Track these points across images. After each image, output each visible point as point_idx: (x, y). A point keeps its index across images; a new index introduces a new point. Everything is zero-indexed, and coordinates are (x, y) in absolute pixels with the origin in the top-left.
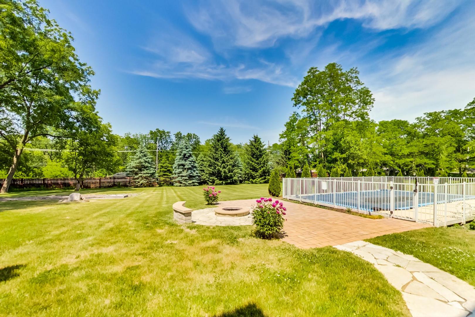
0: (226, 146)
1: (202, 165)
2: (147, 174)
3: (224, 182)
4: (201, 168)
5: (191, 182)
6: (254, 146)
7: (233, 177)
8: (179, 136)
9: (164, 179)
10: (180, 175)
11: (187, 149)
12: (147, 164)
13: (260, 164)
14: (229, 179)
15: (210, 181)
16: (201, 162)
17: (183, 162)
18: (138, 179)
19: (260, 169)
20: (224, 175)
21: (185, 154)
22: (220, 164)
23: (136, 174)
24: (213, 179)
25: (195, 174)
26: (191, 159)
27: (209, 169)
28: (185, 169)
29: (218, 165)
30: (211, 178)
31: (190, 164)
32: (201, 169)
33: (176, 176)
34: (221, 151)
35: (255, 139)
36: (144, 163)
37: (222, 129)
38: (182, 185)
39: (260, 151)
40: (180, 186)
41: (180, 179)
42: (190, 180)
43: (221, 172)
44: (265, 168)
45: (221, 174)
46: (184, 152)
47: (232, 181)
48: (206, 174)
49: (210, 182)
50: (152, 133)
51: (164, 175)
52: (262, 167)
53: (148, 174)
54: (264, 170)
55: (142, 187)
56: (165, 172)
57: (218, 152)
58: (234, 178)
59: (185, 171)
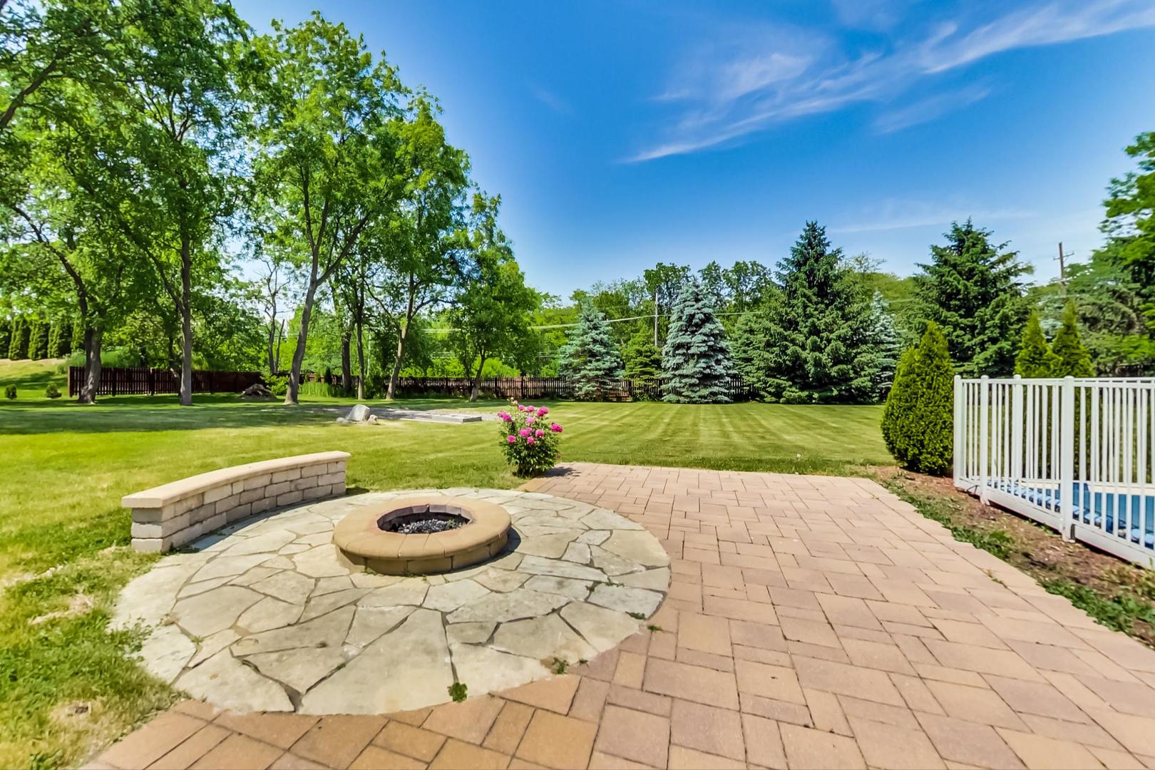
0: (827, 277)
1: (748, 345)
2: (597, 370)
3: (816, 395)
4: (745, 352)
5: (705, 392)
6: (955, 266)
7: (852, 379)
8: (712, 274)
9: (642, 383)
10: (677, 373)
11: (697, 300)
12: (598, 348)
13: (984, 329)
14: (836, 384)
15: (769, 389)
16: (746, 335)
17: (686, 339)
18: (579, 381)
19: (983, 349)
20: (816, 373)
21: (692, 316)
22: (801, 338)
23: (576, 370)
24: (778, 386)
25: (720, 370)
26: (708, 328)
27: (767, 355)
28: (693, 355)
29: (793, 341)
30: (770, 380)
31: (704, 341)
32: (743, 355)
33: (669, 375)
34: (804, 295)
35: (961, 241)
36: (591, 346)
37: (813, 228)
38: (682, 399)
39: (984, 282)
40: (678, 402)
41: (678, 385)
42: (706, 387)
43: (806, 361)
44: (1005, 345)
45: (804, 369)
46: (688, 311)
47: (848, 390)
48: (758, 369)
49: (769, 393)
50: (648, 275)
51: (645, 373)
52: (994, 341)
53: (600, 370)
54: (1000, 352)
55: (588, 401)
56: (646, 365)
57: (795, 302)
58: (855, 383)
59: (692, 363)
